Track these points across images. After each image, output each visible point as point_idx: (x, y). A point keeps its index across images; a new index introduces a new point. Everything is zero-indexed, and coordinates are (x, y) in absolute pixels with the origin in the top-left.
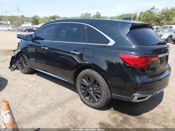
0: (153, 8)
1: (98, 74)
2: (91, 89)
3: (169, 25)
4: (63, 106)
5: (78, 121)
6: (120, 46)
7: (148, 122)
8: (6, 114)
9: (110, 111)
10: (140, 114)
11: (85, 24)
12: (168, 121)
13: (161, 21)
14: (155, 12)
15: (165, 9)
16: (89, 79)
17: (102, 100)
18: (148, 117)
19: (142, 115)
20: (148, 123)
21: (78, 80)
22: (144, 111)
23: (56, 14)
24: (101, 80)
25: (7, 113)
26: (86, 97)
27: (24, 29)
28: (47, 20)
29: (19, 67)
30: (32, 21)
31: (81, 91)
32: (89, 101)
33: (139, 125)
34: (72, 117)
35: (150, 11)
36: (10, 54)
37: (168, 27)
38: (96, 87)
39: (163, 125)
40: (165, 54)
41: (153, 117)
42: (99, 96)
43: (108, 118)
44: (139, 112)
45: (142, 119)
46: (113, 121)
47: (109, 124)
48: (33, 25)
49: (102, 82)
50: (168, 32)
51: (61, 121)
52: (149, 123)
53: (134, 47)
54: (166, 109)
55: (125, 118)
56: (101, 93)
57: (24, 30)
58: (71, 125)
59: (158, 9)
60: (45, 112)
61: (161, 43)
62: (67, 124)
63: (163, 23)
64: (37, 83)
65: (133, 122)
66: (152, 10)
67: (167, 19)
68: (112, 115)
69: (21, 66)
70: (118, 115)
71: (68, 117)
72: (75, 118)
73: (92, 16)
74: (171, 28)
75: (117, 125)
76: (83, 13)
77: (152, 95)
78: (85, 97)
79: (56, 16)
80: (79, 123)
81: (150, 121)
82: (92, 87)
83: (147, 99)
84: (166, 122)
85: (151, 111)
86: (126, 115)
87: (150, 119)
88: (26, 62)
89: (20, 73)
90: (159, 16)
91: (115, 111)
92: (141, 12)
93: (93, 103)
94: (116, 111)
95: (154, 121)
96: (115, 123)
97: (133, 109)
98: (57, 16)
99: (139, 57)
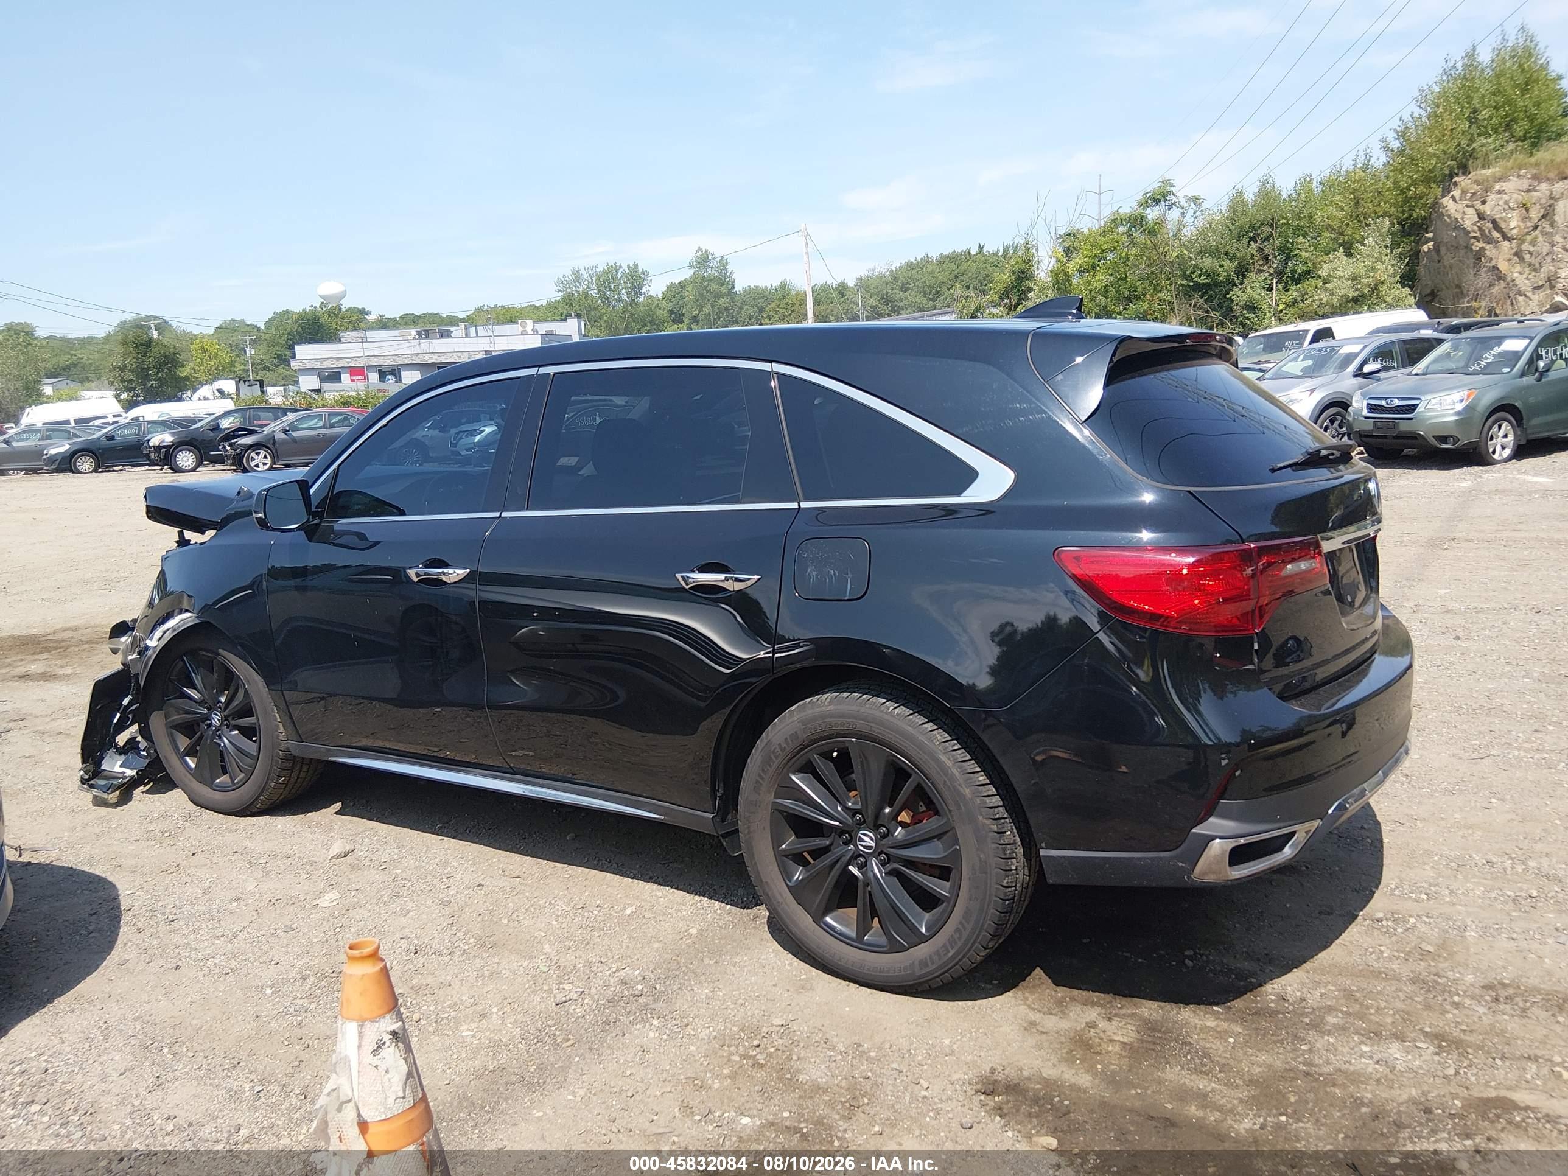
0: (1160, 197)
1: (921, 719)
2: (867, 839)
3: (1305, 316)
4: (659, 1006)
5: (817, 1089)
6: (1055, 502)
7: (1317, 1026)
8: (380, 1045)
9: (1031, 998)
10: (1251, 988)
11: (766, 366)
12: (1457, 1005)
13: (1239, 296)
14: (1181, 226)
15: (1249, 196)
16: (844, 764)
17: (967, 915)
18: (1313, 999)
19: (1268, 988)
20: (1323, 1033)
21: (757, 789)
22: (1270, 962)
23: (330, 288)
24: (943, 758)
25: (387, 1038)
26: (828, 919)
27: (59, 448)
28: (250, 352)
29: (173, 764)
30: (123, 369)
31: (787, 875)
32: (858, 942)
33: (1263, 1058)
34: (759, 1075)
35: (1136, 221)
36: (21, 670)
37: (1299, 336)
38: (903, 825)
39: (1426, 1034)
40: (1352, 528)
41: (1349, 995)
42: (942, 888)
43: (1031, 1041)
44: (1242, 976)
45: (1273, 1013)
46: (1069, 1059)
47: (1047, 1082)
48: (130, 405)
49: (956, 772)
50: (1308, 373)
51: (687, 1109)
52: (1329, 1033)
53: (1148, 498)
54: (1423, 928)
55: (1150, 1027)
56: (957, 855)
57: (53, 451)
58: (773, 1124)
59: (1195, 200)
60: (540, 1068)
61: (1324, 452)
62: (746, 1120)
63: (1252, 307)
64: (374, 875)
65: (1215, 1046)
66: (1152, 214)
67: (1280, 274)
68: (1052, 1023)
69: (191, 752)
70: (1092, 1014)
71: (733, 1076)
72: (786, 1078)
73: (656, 288)
74: (1322, 344)
75: (1112, 1081)
76: (577, 274)
77: (1317, 823)
78: (818, 919)
79: (335, 312)
80: (831, 1105)
81: (1331, 1019)
82: (875, 828)
83: (1288, 851)
84: (1445, 1012)
85: (1324, 957)
86: (1154, 1005)
87: (1330, 1009)
88: (247, 710)
89: (186, 818)
90: (1216, 252)
91: (1061, 992)
92: (1072, 234)
93: (895, 948)
94: (1075, 992)
95: (1361, 1017)
96: (1091, 1070)
97: (1190, 958)
98: (346, 304)
99: (1198, 563)
